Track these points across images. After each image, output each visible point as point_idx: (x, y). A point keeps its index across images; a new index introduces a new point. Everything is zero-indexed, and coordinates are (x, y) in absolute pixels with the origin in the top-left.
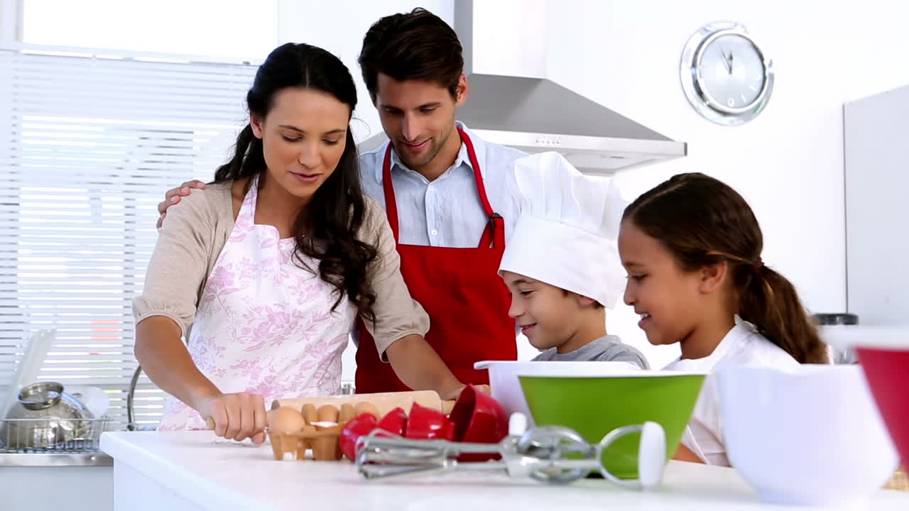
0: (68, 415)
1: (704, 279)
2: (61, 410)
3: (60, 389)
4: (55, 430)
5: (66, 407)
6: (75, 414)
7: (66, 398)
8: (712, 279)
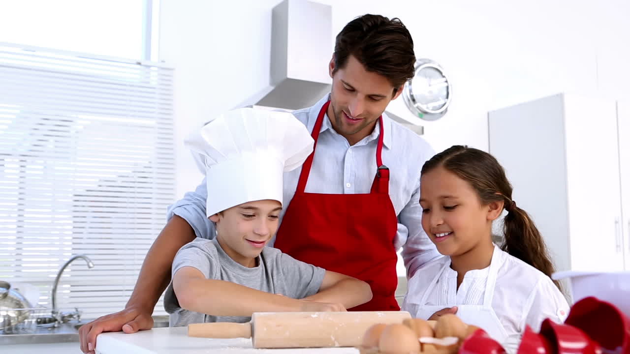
0: (13, 305)
1: (489, 211)
2: (8, 302)
3: (8, 286)
4: (4, 316)
5: (12, 299)
6: (19, 305)
7: (12, 293)
8: (495, 211)
